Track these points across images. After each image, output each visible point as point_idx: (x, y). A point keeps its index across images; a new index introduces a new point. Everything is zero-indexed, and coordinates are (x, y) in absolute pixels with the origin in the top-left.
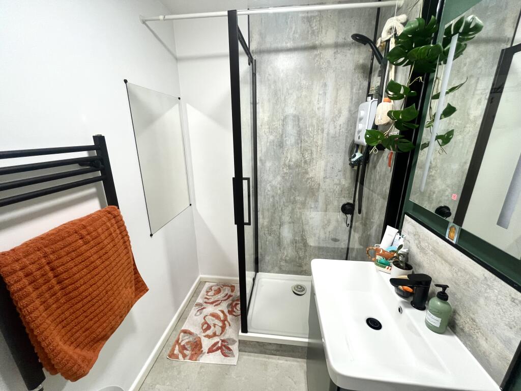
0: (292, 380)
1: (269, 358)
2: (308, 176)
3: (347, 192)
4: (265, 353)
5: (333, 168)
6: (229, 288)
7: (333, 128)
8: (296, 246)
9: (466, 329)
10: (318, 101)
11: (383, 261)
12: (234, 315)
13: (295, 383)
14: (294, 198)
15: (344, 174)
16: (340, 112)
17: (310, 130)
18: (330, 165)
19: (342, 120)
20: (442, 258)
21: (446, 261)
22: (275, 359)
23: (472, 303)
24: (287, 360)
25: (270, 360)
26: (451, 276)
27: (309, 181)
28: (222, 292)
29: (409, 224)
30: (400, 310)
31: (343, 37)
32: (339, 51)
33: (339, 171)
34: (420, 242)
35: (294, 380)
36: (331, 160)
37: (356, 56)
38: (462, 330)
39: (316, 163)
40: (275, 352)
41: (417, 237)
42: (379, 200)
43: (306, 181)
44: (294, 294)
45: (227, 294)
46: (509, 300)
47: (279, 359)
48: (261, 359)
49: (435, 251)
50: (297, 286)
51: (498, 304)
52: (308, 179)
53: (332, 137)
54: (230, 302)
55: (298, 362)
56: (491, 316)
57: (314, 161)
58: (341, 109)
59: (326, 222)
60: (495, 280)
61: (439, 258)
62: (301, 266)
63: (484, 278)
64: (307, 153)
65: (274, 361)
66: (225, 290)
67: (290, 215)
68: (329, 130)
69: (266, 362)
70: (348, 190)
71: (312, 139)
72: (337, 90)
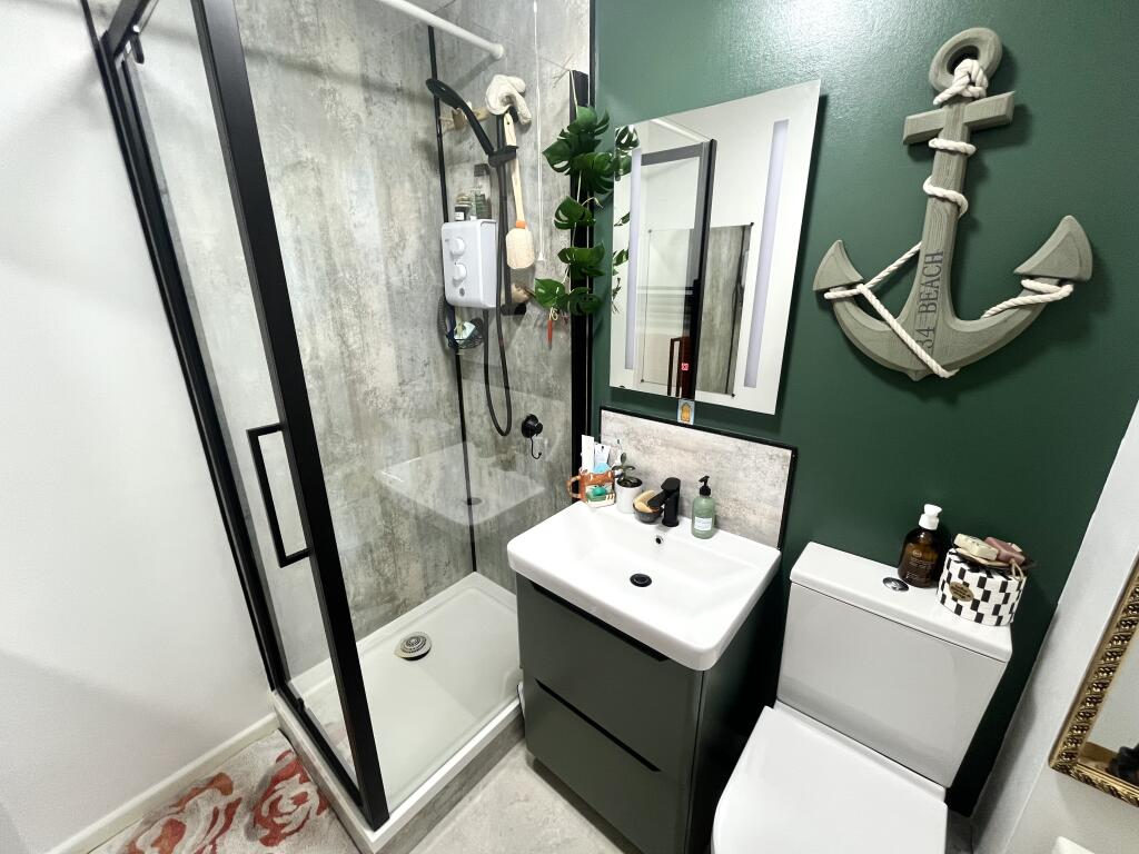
0: (519, 800)
1: (453, 818)
2: (364, 389)
3: (448, 404)
4: (440, 818)
5: (412, 360)
6: (208, 792)
7: (396, 271)
8: (373, 560)
9: (731, 515)
10: (352, 208)
11: (598, 490)
12: (291, 833)
13: (527, 800)
14: (343, 448)
15: (437, 370)
16: (402, 237)
17: (348, 276)
18: (406, 356)
19: (410, 253)
20: (680, 449)
21: (686, 450)
22: (465, 806)
23: (730, 483)
24: (485, 786)
25: (458, 818)
26: (698, 465)
27: (370, 398)
28: (188, 824)
29: (611, 422)
30: (658, 541)
31: (378, 70)
32: (374, 99)
33: (426, 365)
34: (639, 441)
35: (522, 798)
36: (406, 342)
37: (410, 121)
38: (726, 519)
39: (378, 354)
40: (459, 794)
41: (632, 436)
42: (535, 400)
43: (364, 400)
44: (414, 662)
45: (216, 814)
46: (767, 459)
47: (471, 799)
48: (438, 839)
49: (667, 444)
50: (408, 642)
51: (758, 468)
52: (367, 394)
53: (398, 293)
54: (247, 819)
55: (504, 765)
56: (753, 485)
57: (372, 350)
58: (403, 230)
59: (423, 477)
60: (749, 446)
61: (674, 450)
62: (393, 598)
63: (736, 449)
64: (351, 333)
65: (465, 811)
66: (197, 808)
67: (343, 491)
68: (388, 277)
69: (453, 830)
70: (448, 400)
71: (355, 298)
72: (388, 188)
